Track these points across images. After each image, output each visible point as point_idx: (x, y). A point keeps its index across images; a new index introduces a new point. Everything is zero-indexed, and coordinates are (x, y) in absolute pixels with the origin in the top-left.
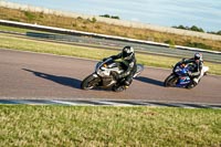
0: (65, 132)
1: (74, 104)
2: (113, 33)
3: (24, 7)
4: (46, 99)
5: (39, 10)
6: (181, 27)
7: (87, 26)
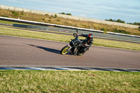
0: (39, 87)
1: (44, 70)
2: (68, 24)
3: (12, 8)
4: (26, 66)
5: (21, 10)
6: (111, 20)
7: (51, 19)
